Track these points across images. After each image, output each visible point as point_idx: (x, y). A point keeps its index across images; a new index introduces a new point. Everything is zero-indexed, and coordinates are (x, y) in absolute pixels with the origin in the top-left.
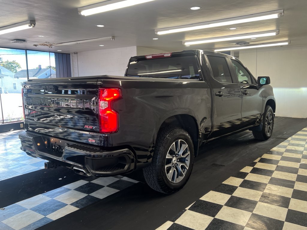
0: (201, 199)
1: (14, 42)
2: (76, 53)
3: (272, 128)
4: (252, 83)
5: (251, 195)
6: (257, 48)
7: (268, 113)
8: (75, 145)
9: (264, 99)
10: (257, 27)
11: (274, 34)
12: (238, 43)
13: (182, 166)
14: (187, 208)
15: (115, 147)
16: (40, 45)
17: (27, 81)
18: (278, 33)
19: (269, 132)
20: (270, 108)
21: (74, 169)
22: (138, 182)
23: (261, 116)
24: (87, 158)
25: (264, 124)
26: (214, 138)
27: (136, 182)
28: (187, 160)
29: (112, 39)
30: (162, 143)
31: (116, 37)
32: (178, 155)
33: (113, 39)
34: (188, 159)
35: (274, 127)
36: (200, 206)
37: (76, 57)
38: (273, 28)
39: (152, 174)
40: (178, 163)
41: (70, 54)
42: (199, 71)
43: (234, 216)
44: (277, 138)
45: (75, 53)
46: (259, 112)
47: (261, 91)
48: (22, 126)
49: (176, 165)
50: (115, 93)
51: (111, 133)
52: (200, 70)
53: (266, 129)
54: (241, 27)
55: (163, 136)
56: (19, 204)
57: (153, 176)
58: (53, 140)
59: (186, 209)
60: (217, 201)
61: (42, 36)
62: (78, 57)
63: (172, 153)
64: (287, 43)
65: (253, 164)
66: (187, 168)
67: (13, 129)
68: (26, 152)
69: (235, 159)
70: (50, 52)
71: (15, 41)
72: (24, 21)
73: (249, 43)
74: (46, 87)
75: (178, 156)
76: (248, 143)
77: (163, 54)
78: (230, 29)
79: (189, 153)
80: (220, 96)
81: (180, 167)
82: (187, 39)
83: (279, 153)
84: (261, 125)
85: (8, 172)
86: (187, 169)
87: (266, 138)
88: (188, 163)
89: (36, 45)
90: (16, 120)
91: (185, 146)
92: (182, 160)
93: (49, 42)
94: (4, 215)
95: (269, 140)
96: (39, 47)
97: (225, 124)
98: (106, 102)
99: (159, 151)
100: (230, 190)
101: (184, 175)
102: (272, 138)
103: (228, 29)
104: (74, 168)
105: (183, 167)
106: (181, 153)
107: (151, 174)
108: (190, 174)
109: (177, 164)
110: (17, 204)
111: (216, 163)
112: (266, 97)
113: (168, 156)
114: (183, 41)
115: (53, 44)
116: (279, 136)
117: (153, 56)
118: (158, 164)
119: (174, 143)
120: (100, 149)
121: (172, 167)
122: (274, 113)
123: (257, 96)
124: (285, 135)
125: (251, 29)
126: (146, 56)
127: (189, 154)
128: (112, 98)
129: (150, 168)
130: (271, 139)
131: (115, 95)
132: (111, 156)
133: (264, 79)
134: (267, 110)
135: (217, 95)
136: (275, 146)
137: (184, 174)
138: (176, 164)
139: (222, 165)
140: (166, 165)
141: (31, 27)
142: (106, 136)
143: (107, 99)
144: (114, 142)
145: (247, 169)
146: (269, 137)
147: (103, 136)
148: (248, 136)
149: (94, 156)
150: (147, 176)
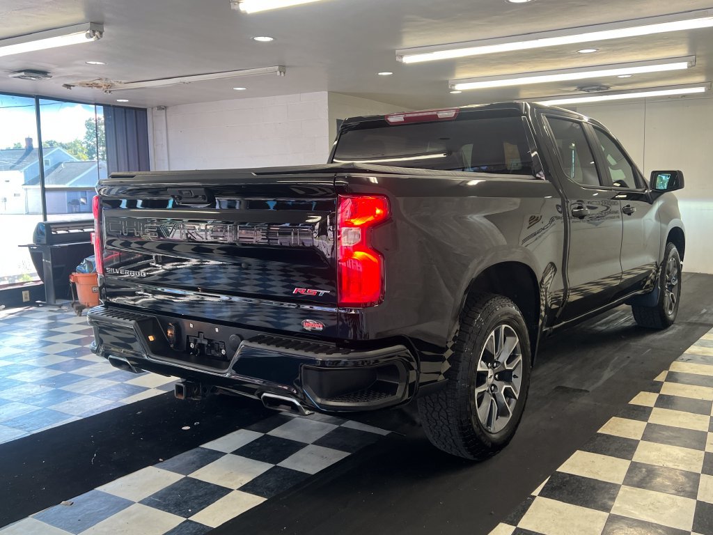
0: (560, 469)
1: (19, 77)
2: (163, 108)
3: (678, 299)
4: (638, 185)
5: (677, 459)
6: (645, 100)
7: (671, 261)
8: (264, 337)
9: (663, 225)
10: (648, 48)
11: (683, 66)
12: (581, 88)
13: (506, 389)
14: (536, 492)
15: (372, 341)
16: (81, 84)
17: (106, 178)
18: (693, 63)
19: (671, 309)
20: (674, 249)
21: (265, 397)
22: (390, 432)
23: (659, 269)
24: (305, 368)
25: (662, 287)
26: (564, 322)
27: (385, 433)
28: (515, 376)
29: (278, 72)
30: (468, 333)
31: (288, 67)
32: (498, 362)
33: (282, 73)
34: (519, 373)
35: (681, 298)
36: (564, 487)
37: (164, 118)
38: (682, 51)
39: (445, 410)
40: (496, 383)
41: (145, 110)
42: (533, 155)
43: (657, 508)
44: (690, 324)
45: (160, 108)
46: (652, 260)
47: (658, 205)
48: (26, 298)
49: (493, 387)
50: (379, 208)
51: (365, 306)
52: (536, 153)
53: (667, 301)
54: (608, 48)
55: (467, 316)
56: (107, 491)
57: (448, 415)
58: (191, 326)
59: (533, 494)
60: (600, 473)
61: (98, 63)
62: (168, 117)
63: (488, 358)
64: (702, 90)
65: (656, 387)
66: (517, 396)
67: (3, 306)
68: (111, 359)
69: (607, 374)
70: (96, 104)
71: (23, 74)
72: (74, 23)
73: (608, 87)
74: (180, 192)
75: (496, 366)
76: (623, 337)
77: (435, 113)
78: (581, 51)
79: (520, 358)
80: (582, 217)
81: (502, 392)
82: (459, 76)
83: (708, 358)
84: (655, 292)
85: (39, 414)
86: (515, 398)
87: (665, 324)
88: (517, 382)
89: (68, 86)
90: (7, 282)
91: (513, 342)
92: (505, 376)
93: (106, 79)
94: (79, 517)
95: (673, 328)
96: (77, 91)
97: (590, 287)
98: (354, 229)
99: (462, 352)
100: (623, 448)
101: (511, 415)
102: (678, 324)
103: (574, 51)
104: (265, 394)
105: (508, 393)
106: (503, 358)
107: (442, 410)
108: (523, 410)
109: (495, 386)
110: (99, 492)
111: (564, 385)
112: (667, 223)
113: (481, 366)
114: (451, 79)
115: (116, 84)
116: (693, 319)
117: (407, 115)
118: (461, 384)
119: (493, 333)
120: (338, 346)
121: (486, 394)
122: (681, 263)
123: (648, 219)
124: (705, 317)
125: (631, 53)
126: (387, 116)
127: (520, 361)
128: (371, 218)
129: (440, 396)
130: (677, 326)
131: (378, 211)
132: (365, 364)
133: (664, 177)
134: (669, 254)
135: (575, 215)
136: (692, 343)
137: (510, 409)
138: (493, 385)
139: (581, 390)
140: (478, 386)
141: (92, 40)
142: (353, 312)
143: (357, 222)
144: (371, 330)
145: (645, 399)
146: (672, 322)
147: (346, 315)
148: (616, 319)
149: (323, 363)
150: (428, 414)
